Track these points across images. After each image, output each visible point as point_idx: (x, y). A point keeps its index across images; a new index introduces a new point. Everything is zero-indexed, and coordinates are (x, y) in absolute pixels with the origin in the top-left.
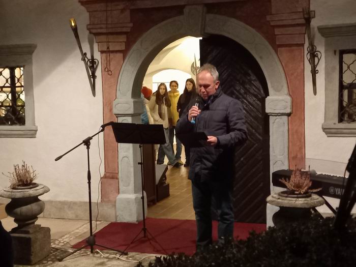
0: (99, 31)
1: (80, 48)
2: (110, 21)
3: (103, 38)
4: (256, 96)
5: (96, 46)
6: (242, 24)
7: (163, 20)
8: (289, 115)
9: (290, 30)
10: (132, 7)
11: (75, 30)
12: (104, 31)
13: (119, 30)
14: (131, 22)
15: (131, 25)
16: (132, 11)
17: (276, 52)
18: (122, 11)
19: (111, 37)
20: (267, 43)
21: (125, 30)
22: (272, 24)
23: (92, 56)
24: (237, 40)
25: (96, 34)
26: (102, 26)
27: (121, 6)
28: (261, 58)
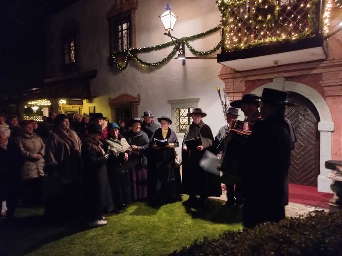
0: (230, 91)
1: (221, 99)
2: (235, 87)
3: (231, 94)
4: (311, 122)
5: (227, 98)
6: (305, 86)
7: (262, 85)
8: (333, 132)
9: (334, 88)
10: (246, 80)
11: (219, 91)
12: (232, 91)
13: (239, 91)
14: (245, 86)
15: (245, 88)
16: (246, 82)
17: (325, 99)
18: (241, 82)
19: (235, 94)
20: (319, 95)
21: (242, 90)
22: (323, 85)
23: (226, 103)
24: (302, 94)
25: (227, 93)
26: (231, 89)
27: (241, 80)
28: (316, 102)
